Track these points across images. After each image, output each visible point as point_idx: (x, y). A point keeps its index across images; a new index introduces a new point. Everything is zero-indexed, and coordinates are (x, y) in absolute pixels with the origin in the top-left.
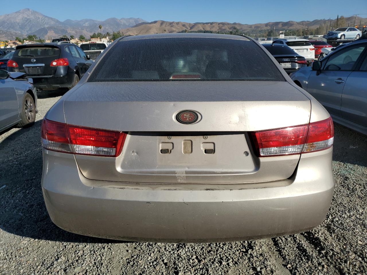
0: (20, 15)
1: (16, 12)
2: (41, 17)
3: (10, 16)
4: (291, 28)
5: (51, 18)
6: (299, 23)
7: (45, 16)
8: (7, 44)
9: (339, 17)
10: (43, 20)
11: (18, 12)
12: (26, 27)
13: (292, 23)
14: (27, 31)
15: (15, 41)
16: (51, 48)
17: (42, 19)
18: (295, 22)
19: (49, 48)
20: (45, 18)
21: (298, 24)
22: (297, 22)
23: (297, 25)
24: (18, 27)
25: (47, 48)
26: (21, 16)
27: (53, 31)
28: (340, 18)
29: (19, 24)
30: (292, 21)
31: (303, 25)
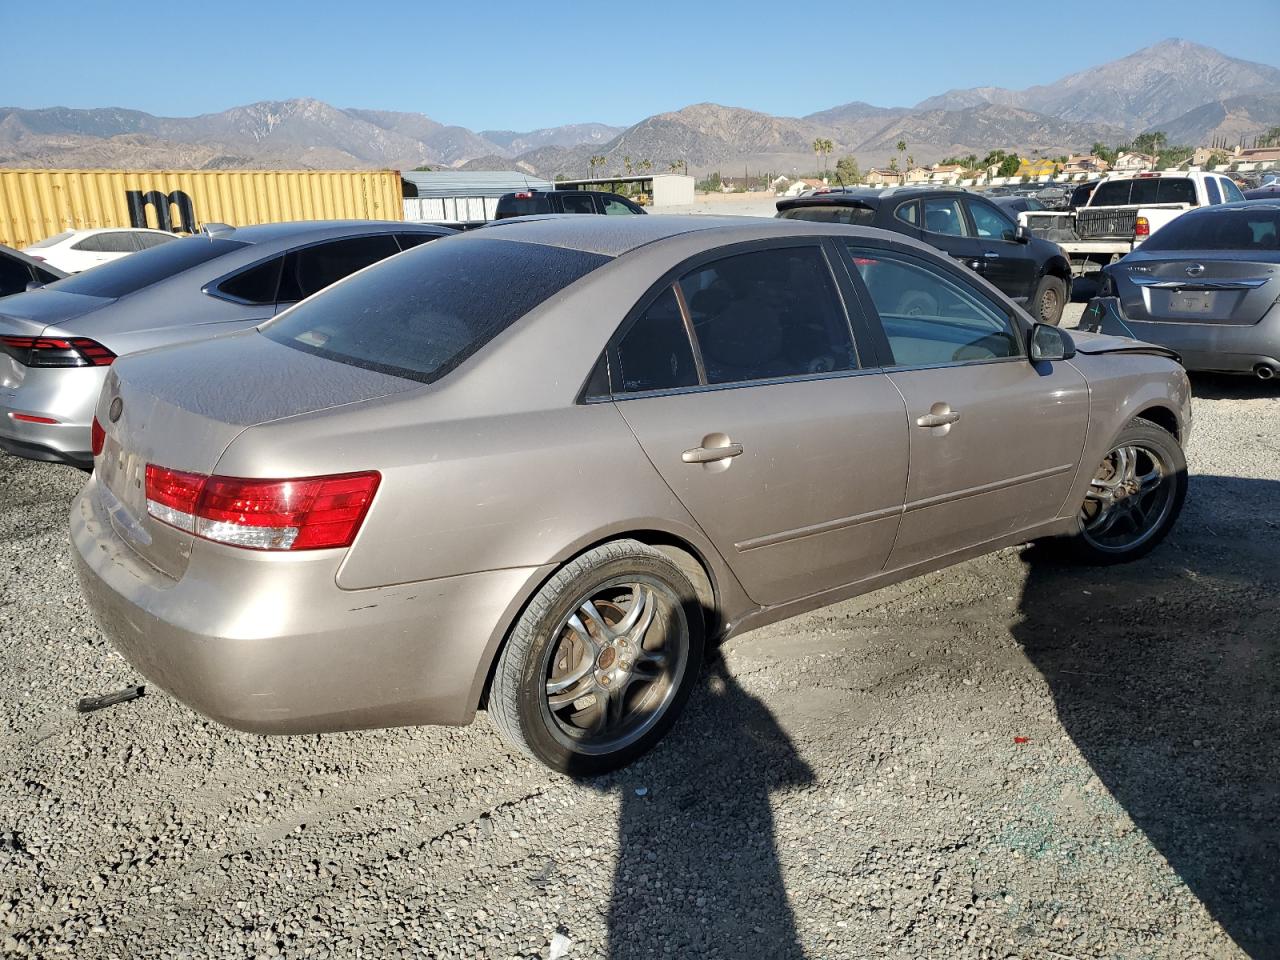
0: (1139, 64)
1: (1132, 56)
2: (1211, 63)
3: (1104, 72)
5: (1252, 63)
7: (1229, 58)
8: (1061, 166)
10: (1218, 74)
11: (1139, 55)
12: (1148, 107)
14: (1148, 120)
15: (1090, 157)
16: (851, 209)
17: (1217, 71)
19: (847, 209)
20: (1229, 65)
24: (1123, 106)
25: (842, 209)
26: (1141, 70)
27: (1245, 113)
29: (1127, 95)
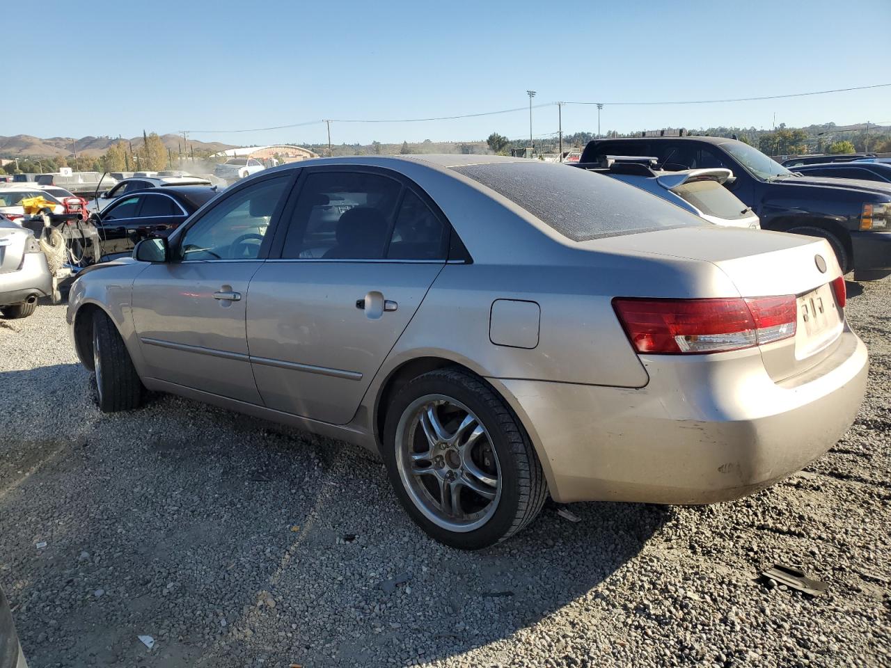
4: (26, 152)
6: (48, 141)
9: (147, 135)
13: (28, 141)
18: (36, 138)
21: (44, 143)
22: (41, 140)
23: (43, 145)
28: (150, 138)
30: (26, 136)
31: (59, 147)
